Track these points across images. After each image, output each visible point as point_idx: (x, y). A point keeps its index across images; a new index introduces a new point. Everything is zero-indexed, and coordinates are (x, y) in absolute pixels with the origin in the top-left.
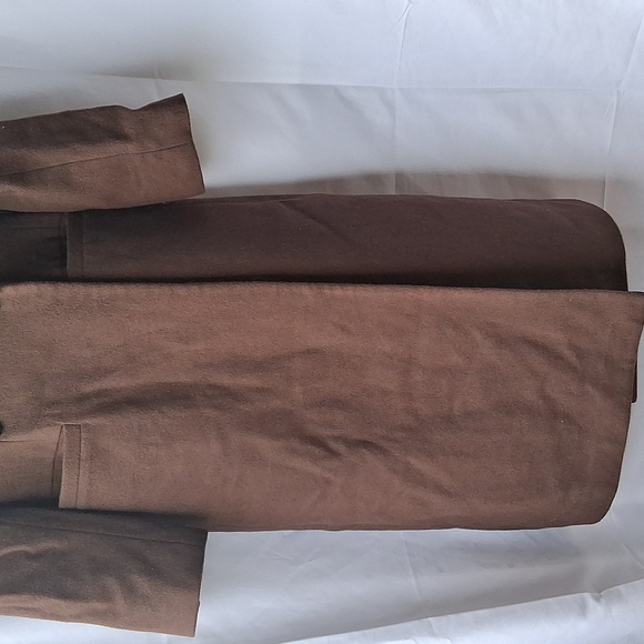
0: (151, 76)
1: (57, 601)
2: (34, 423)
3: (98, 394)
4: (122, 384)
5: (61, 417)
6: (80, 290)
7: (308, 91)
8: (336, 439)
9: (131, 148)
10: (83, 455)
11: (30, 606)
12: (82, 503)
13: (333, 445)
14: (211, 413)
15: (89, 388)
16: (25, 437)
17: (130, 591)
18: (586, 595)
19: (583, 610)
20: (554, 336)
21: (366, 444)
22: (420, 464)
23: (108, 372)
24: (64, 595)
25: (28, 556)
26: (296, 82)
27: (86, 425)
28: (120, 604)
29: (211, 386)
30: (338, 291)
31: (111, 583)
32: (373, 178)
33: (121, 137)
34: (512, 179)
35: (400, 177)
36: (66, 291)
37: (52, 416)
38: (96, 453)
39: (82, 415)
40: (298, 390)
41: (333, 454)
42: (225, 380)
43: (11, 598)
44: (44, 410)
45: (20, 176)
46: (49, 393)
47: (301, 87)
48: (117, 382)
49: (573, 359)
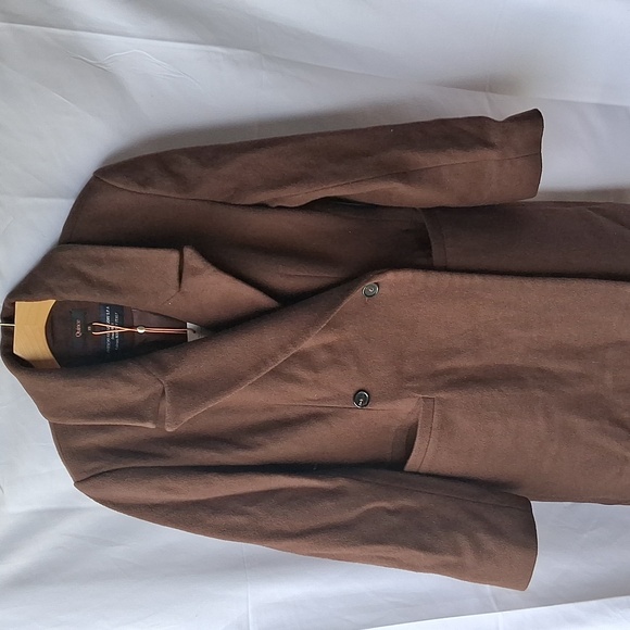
1: (418, 553)
2: (396, 394)
3: (449, 371)
4: (468, 364)
5: (419, 390)
6: (446, 278)
7: (607, 110)
10: (435, 425)
11: (392, 555)
12: (425, 468)
14: (539, 393)
15: (442, 366)
16: (388, 406)
17: (478, 548)
23: (458, 352)
24: (423, 548)
25: (389, 512)
27: (438, 399)
28: (469, 558)
29: (541, 370)
31: (463, 541)
33: (488, 145)
36: (434, 279)
37: (412, 389)
38: (446, 424)
39: (438, 389)
40: (608, 376)
42: (552, 365)
43: (378, 547)
44: (405, 383)
45: (404, 174)
46: (409, 368)
47: (599, 106)
48: (465, 362)
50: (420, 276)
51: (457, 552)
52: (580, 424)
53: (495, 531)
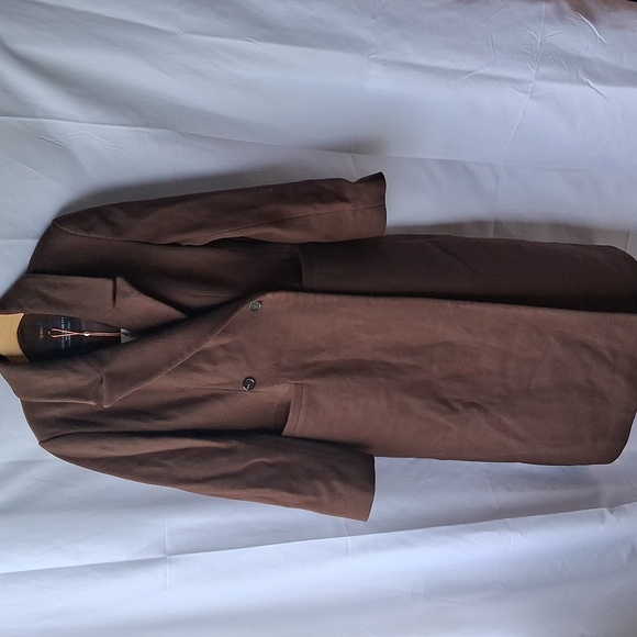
0: (349, 151)
1: (287, 494)
2: (274, 382)
3: (315, 364)
5: (292, 378)
6: (312, 297)
7: (446, 164)
8: (458, 401)
9: (348, 207)
10: (303, 403)
11: (269, 496)
12: (297, 433)
13: (455, 405)
14: (382, 380)
18: (604, 509)
19: (602, 518)
20: (599, 341)
21: (475, 405)
22: (507, 420)
23: (322, 350)
24: (291, 490)
26: (439, 158)
27: (306, 384)
28: (325, 498)
29: (383, 363)
30: (469, 306)
31: (320, 485)
32: (480, 224)
34: (570, 228)
35: (498, 224)
36: (302, 298)
38: (312, 402)
40: (435, 367)
41: (455, 410)
43: (259, 490)
44: (282, 372)
45: (280, 222)
48: (327, 357)
49: (609, 357)
50: (292, 296)
51: (316, 493)
52: (413, 402)
53: (344, 478)
